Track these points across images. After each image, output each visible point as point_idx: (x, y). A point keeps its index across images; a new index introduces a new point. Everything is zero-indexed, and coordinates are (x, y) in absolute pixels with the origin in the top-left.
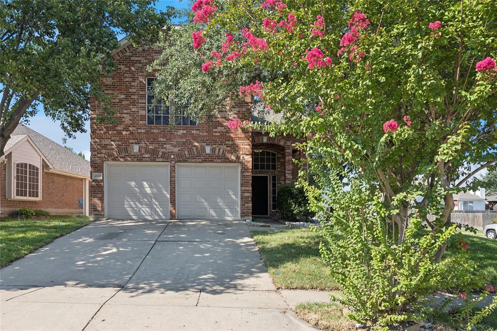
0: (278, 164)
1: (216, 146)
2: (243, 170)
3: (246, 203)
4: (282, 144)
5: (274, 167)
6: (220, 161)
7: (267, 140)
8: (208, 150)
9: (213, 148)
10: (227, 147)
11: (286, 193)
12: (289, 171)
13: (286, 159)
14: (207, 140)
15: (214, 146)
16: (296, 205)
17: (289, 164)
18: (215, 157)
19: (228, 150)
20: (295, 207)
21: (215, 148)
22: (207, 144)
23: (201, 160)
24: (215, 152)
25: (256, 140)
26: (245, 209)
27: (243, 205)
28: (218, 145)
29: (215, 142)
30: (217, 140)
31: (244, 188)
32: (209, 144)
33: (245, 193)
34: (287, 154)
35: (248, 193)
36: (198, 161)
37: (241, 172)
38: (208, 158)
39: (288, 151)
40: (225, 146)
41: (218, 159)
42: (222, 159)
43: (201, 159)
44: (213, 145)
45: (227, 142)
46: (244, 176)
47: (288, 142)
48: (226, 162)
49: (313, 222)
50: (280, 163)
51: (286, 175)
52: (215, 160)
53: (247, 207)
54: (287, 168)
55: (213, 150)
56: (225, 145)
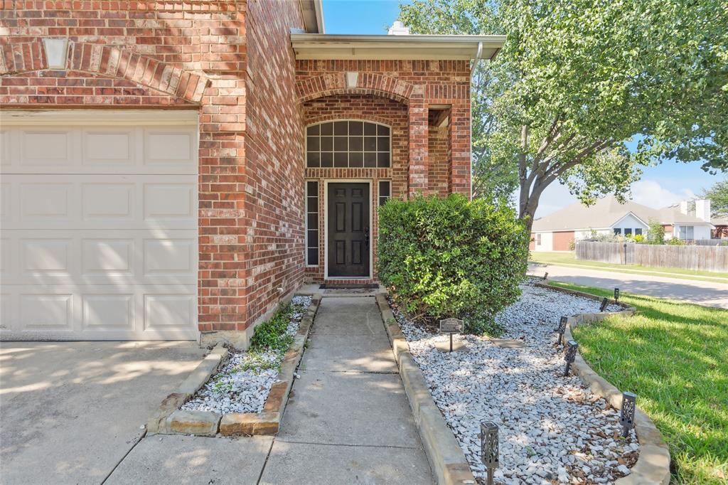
0: (394, 153)
1: (93, 38)
2: (209, 139)
3: (222, 275)
4: (401, 93)
5: (385, 162)
6: (109, 100)
7: (359, 82)
8: (56, 53)
9: (78, 46)
10: (142, 41)
11: (400, 229)
12: (417, 164)
13: (412, 132)
14: (53, 14)
15: (83, 39)
16: (435, 274)
17: (419, 147)
18: (91, 83)
19: (145, 57)
20: (432, 279)
21: (88, 48)
22: (52, 32)
23: (24, 99)
24: (86, 63)
25: (327, 82)
26: (214, 301)
27: (208, 284)
28: (102, 32)
29: (86, 23)
30: (95, 14)
31: (210, 213)
32: (63, 32)
33: (214, 231)
34: (413, 119)
35: (230, 232)
36: (13, 101)
37: (202, 144)
38: (55, 90)
39: (416, 110)
40: (132, 40)
41: (102, 91)
42: (116, 91)
43: (27, 91)
44: (79, 32)
45: (139, 23)
46: (213, 161)
47: (416, 86)
48: (133, 106)
49: (495, 331)
50: (398, 151)
51: (411, 176)
52: (87, 99)
53: (224, 292)
54: (414, 155)
55: (79, 55)
56: (130, 32)
